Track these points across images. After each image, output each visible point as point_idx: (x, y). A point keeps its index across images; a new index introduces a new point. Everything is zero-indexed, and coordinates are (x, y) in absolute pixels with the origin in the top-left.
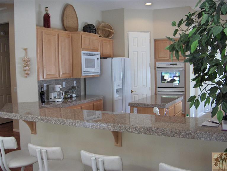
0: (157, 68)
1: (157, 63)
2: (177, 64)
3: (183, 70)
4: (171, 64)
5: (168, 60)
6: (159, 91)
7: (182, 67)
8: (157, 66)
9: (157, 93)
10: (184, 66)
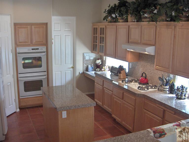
0: (17, 54)
1: (17, 48)
2: (38, 49)
3: (45, 54)
4: (32, 49)
5: (29, 45)
6: (20, 77)
7: (44, 52)
8: (18, 52)
9: (19, 80)
10: (46, 51)
